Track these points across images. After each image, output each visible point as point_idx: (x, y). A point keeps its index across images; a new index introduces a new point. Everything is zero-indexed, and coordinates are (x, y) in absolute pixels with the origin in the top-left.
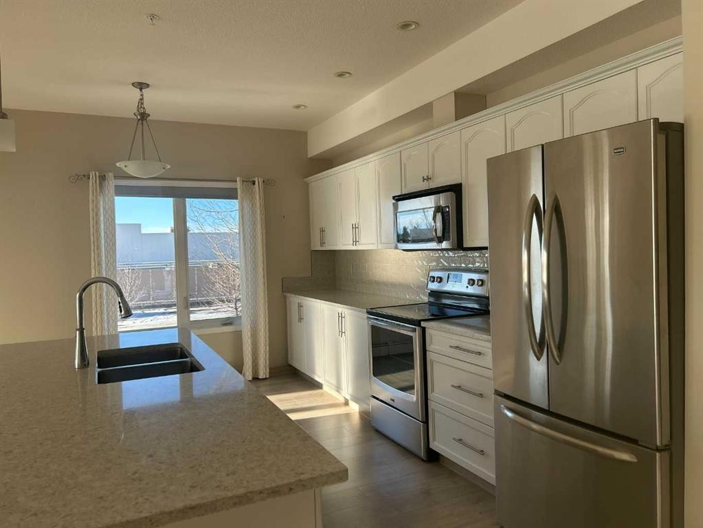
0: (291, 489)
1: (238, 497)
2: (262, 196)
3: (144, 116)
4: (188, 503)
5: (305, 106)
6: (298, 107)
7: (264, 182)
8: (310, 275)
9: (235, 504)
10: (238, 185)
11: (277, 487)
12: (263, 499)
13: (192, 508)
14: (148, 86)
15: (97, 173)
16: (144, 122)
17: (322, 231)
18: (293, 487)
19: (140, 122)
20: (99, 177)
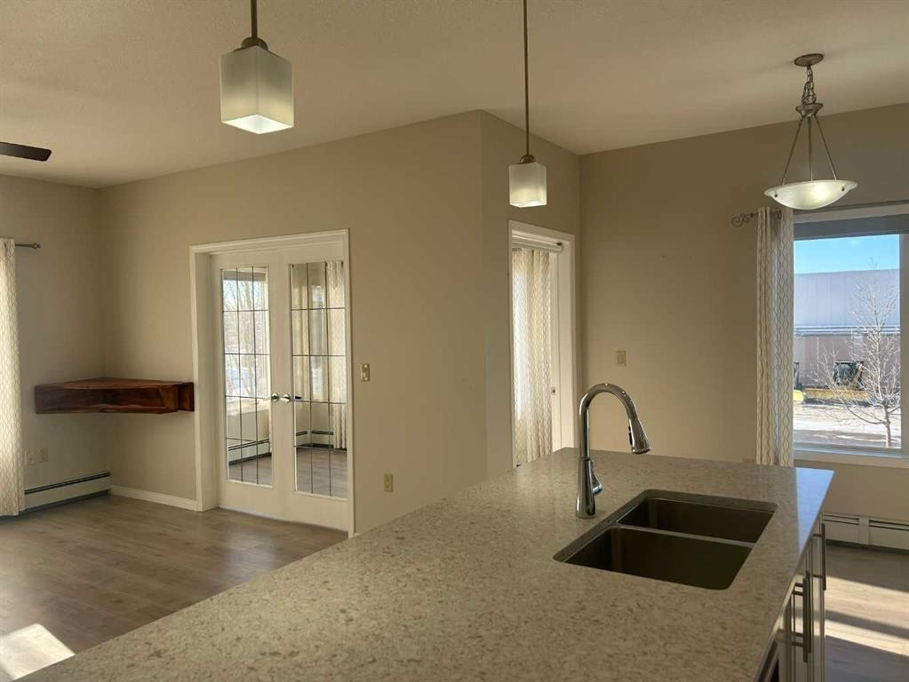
3: (812, 109)
14: (820, 57)
15: (769, 209)
20: (771, 214)
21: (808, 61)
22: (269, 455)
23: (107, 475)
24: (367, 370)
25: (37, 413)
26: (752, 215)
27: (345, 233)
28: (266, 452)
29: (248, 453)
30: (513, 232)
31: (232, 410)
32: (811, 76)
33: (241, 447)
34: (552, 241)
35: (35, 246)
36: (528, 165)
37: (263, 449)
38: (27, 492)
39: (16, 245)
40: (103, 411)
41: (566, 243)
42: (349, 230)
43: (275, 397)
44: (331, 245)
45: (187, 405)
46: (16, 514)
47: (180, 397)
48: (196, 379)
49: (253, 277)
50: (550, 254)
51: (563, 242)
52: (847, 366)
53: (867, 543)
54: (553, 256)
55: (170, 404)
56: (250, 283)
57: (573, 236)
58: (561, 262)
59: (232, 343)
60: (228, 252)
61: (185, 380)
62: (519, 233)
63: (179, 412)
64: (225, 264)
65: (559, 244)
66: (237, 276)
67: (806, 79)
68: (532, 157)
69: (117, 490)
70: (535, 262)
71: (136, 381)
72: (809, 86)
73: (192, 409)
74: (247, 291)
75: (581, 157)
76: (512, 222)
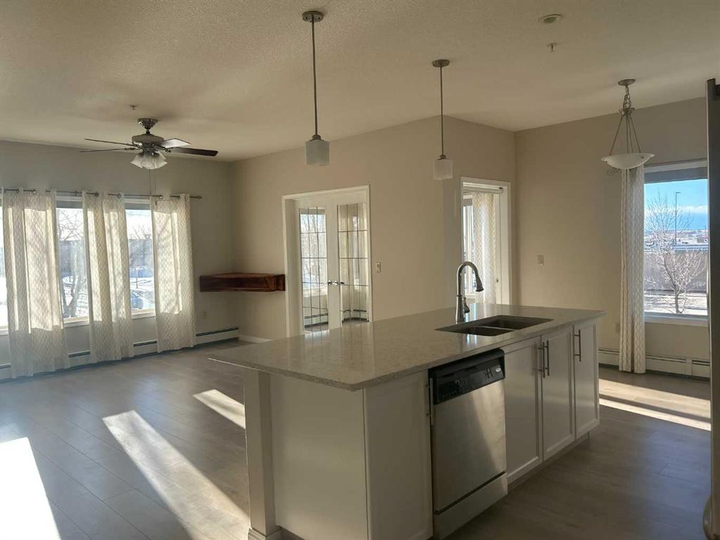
3: (628, 111)
14: (633, 81)
16: (629, 116)
19: (625, 117)
21: (626, 83)
22: (327, 323)
23: (237, 329)
24: (379, 266)
25: (201, 291)
27: (367, 187)
28: (326, 321)
29: (315, 321)
30: (464, 183)
31: (306, 294)
32: (628, 91)
33: (312, 317)
34: (496, 187)
35: (199, 197)
36: (443, 160)
37: (324, 319)
38: (197, 335)
39: (191, 197)
40: (236, 290)
41: (505, 188)
42: (370, 185)
43: (329, 283)
44: (360, 194)
45: (281, 288)
46: (192, 346)
47: (278, 283)
48: (286, 273)
49: (318, 212)
51: (503, 187)
53: (690, 374)
54: (496, 196)
55: (272, 287)
56: (315, 216)
57: (509, 184)
58: (501, 199)
59: (306, 252)
60: (303, 199)
61: (280, 273)
62: (467, 183)
63: (277, 291)
64: (302, 205)
65: (501, 188)
66: (308, 212)
67: (626, 93)
69: (242, 337)
71: (253, 274)
72: (627, 98)
73: (284, 290)
74: (314, 221)
75: (515, 133)
76: (462, 178)
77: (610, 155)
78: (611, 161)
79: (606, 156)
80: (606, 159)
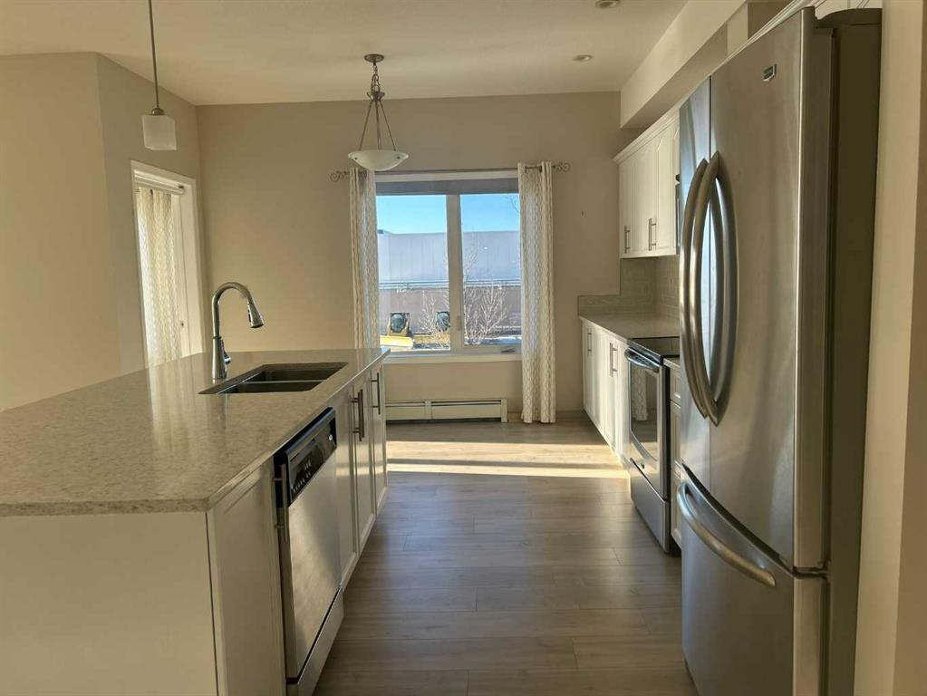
0: (135, 508)
1: (79, 505)
2: (550, 186)
3: (377, 95)
4: (27, 500)
5: (590, 57)
6: (581, 58)
7: (554, 167)
8: (618, 293)
9: (73, 511)
10: (519, 174)
11: (120, 502)
12: (103, 512)
13: (30, 506)
14: (382, 57)
15: (357, 169)
16: (379, 103)
17: (627, 231)
18: (137, 506)
19: (374, 103)
20: (359, 173)
21: (374, 59)
26: (345, 173)
30: (136, 172)
32: (376, 70)
34: (174, 183)
36: (158, 116)
41: (188, 187)
50: (172, 195)
51: (185, 185)
52: (446, 315)
53: (430, 418)
54: (175, 198)
57: (194, 180)
58: (184, 204)
62: (142, 173)
65: (181, 187)
67: (373, 73)
68: (162, 111)
70: (155, 204)
72: (375, 78)
75: (197, 107)
76: (134, 163)
77: (360, 150)
78: (361, 159)
79: (354, 150)
80: (352, 156)
